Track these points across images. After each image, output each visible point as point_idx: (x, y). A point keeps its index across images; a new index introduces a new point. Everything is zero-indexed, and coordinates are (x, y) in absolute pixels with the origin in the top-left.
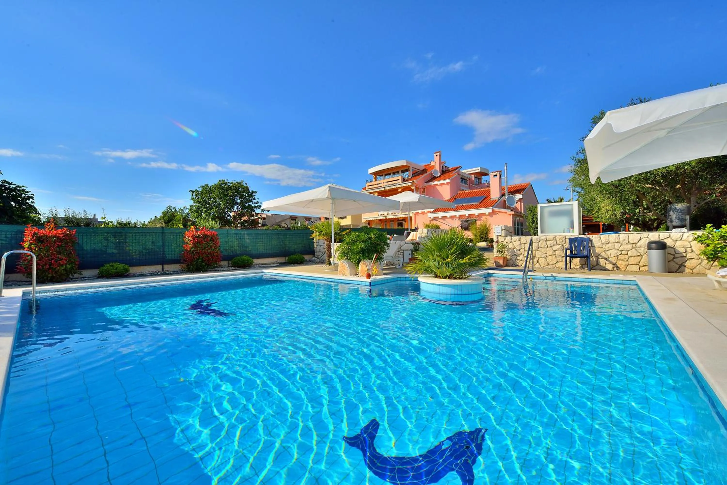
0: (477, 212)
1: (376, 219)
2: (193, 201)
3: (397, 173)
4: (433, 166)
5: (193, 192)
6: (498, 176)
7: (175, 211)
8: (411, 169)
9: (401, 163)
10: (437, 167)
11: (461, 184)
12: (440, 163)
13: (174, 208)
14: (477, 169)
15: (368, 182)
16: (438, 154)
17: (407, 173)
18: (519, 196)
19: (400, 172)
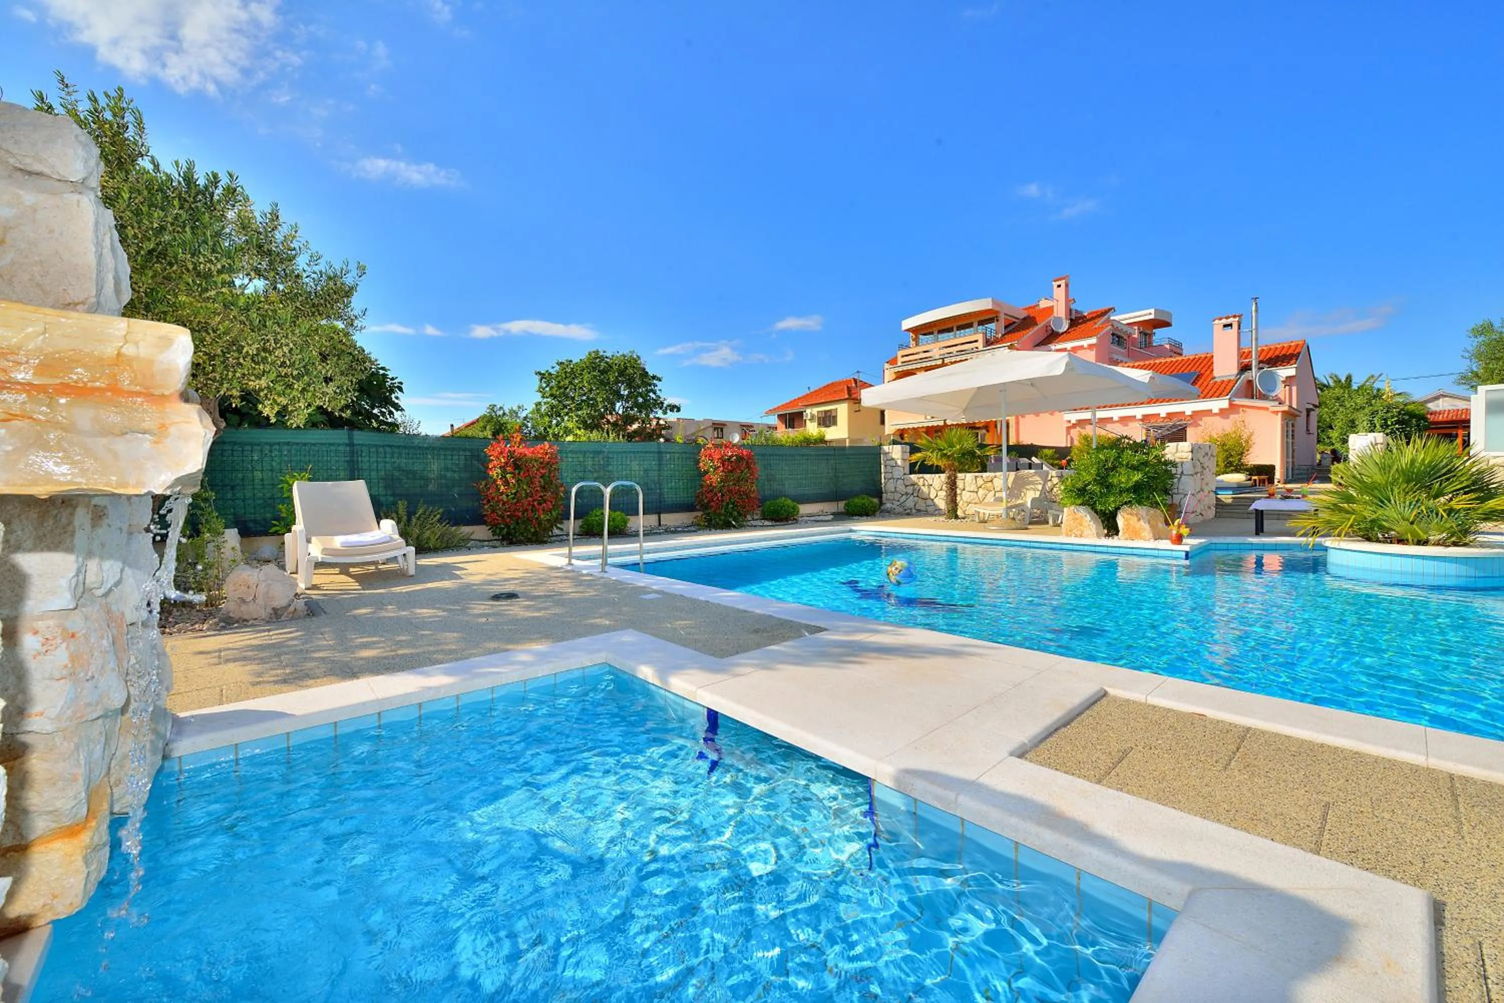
0: (1188, 408)
1: (921, 425)
2: (540, 394)
3: (970, 326)
4: (1050, 310)
5: (542, 376)
6: (1235, 326)
7: (504, 414)
8: (1002, 317)
9: (982, 304)
10: (1060, 311)
11: (1112, 346)
12: (1067, 301)
13: (501, 408)
14: (1148, 314)
15: (902, 347)
16: (1062, 283)
17: (992, 326)
18: (1288, 372)
19: (975, 324)
